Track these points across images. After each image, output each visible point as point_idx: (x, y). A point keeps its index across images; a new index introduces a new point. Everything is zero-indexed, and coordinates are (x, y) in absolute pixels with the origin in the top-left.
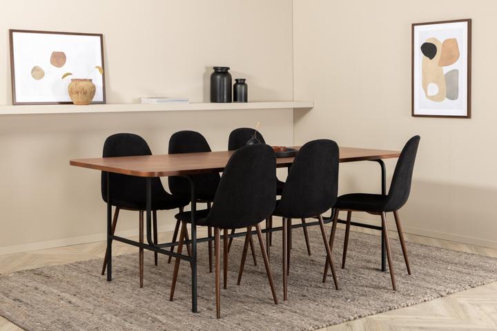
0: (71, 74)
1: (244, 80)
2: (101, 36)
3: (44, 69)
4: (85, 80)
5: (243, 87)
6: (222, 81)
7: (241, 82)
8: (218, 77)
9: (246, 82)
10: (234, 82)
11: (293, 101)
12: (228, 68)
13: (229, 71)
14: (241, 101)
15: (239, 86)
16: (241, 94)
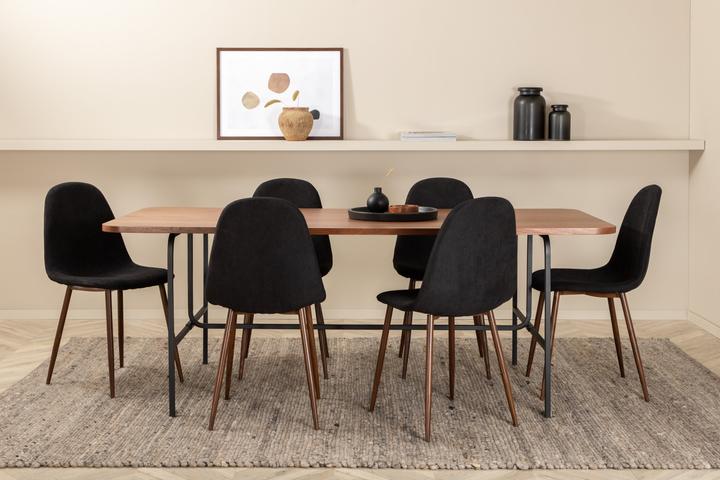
0: (278, 101)
1: (565, 107)
2: (341, 50)
3: (259, 96)
4: (292, 109)
5: (561, 117)
6: (527, 108)
7: (562, 110)
8: (522, 103)
9: (568, 109)
10: (548, 111)
11: (688, 139)
12: (541, 90)
13: (541, 93)
14: (557, 139)
15: (554, 115)
16: (558, 128)
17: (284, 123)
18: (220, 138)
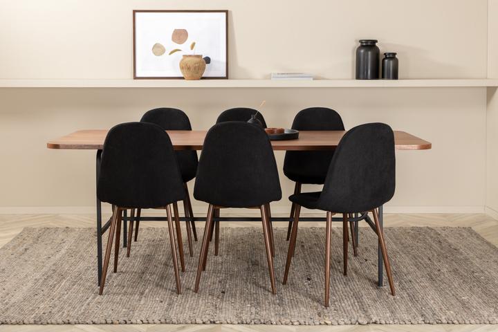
0: (179, 50)
1: (394, 54)
2: (226, 12)
3: (165, 46)
4: (190, 56)
5: (391, 62)
7: (392, 56)
8: (362, 51)
9: (396, 56)
10: (382, 57)
11: (486, 78)
12: (376, 41)
13: (377, 44)
14: (389, 78)
15: (386, 61)
16: (389, 70)
17: (184, 67)
18: (135, 78)
